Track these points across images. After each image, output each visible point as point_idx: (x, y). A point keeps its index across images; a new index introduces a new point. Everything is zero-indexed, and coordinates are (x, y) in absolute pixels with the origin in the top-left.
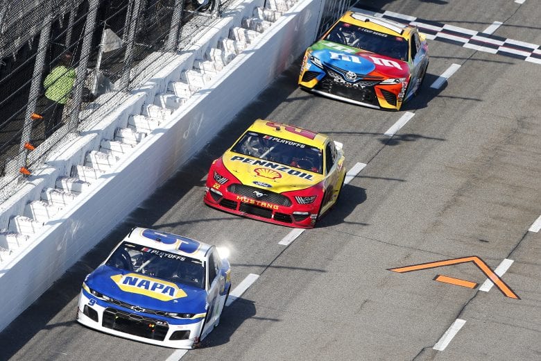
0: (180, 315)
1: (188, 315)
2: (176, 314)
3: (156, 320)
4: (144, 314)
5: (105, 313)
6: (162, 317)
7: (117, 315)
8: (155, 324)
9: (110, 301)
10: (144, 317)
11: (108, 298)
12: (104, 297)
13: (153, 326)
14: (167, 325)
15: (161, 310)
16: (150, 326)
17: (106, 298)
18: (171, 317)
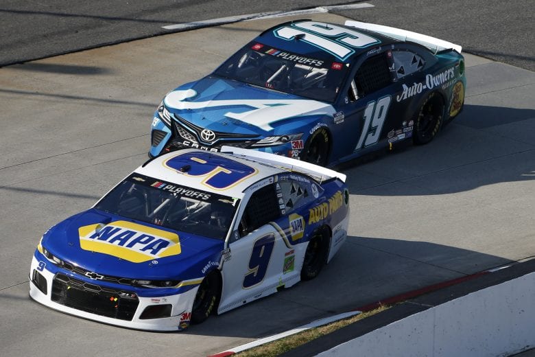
0: (153, 282)
1: (168, 283)
2: (148, 282)
3: (120, 291)
4: (102, 283)
5: (55, 282)
6: (128, 287)
7: (69, 284)
8: (118, 297)
9: (61, 263)
10: (103, 287)
11: (58, 261)
12: (55, 258)
13: (116, 300)
14: (136, 297)
15: (126, 276)
16: (112, 299)
17: (56, 260)
18: (140, 286)
